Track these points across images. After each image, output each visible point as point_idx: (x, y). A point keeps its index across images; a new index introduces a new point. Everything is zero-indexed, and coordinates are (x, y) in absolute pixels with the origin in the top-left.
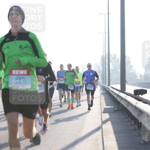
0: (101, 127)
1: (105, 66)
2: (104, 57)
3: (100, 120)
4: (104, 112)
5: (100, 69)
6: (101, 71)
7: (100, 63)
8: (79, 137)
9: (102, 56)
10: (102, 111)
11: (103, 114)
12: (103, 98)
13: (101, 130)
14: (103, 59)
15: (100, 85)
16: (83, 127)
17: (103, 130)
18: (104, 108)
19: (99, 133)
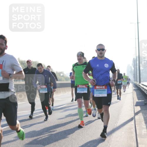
0: (134, 118)
1: (136, 67)
2: (135, 59)
3: (133, 112)
4: (136, 105)
5: (132, 69)
6: (133, 71)
7: (132, 64)
8: (115, 127)
9: (134, 59)
10: (135, 105)
11: (135, 107)
12: (135, 93)
13: (134, 120)
14: (135, 61)
15: (132, 83)
16: (119, 118)
17: (136, 121)
18: (136, 102)
19: (132, 122)
